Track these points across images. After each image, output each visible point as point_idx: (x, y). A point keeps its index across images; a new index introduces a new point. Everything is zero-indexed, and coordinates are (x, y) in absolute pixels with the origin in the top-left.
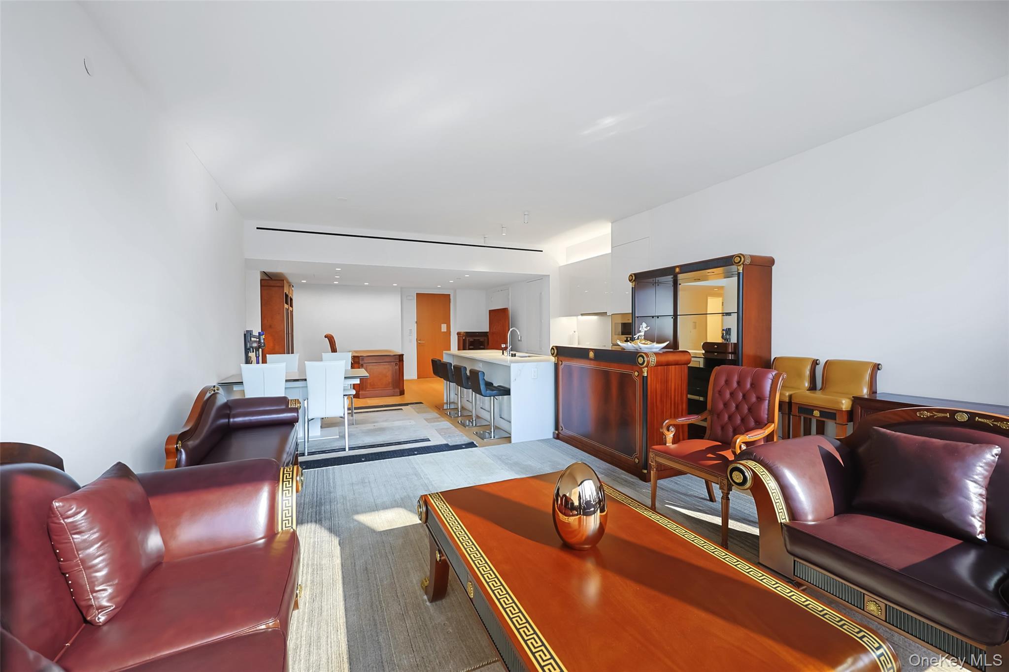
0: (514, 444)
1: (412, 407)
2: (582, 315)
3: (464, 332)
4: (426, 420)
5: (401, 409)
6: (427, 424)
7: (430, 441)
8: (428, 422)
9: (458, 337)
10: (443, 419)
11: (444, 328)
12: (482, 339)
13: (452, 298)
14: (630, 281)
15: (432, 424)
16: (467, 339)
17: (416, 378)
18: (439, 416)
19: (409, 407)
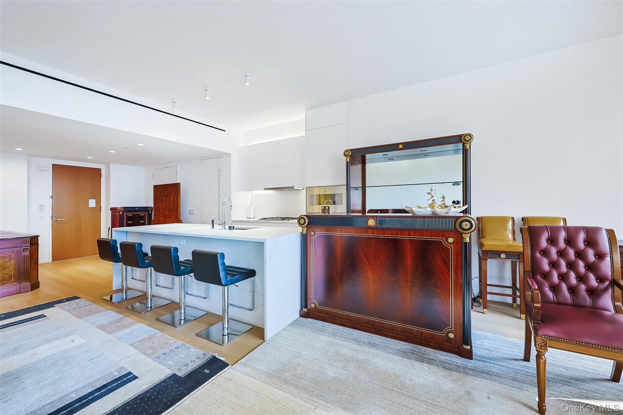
0: (269, 340)
1: (61, 308)
2: (265, 189)
3: (122, 208)
4: (102, 327)
5: (43, 316)
6: (108, 336)
7: (135, 378)
8: (110, 333)
9: (112, 212)
10: (130, 320)
11: (92, 203)
12: (142, 214)
13: (103, 172)
14: (345, 155)
15: (117, 334)
16: (125, 214)
17: (51, 261)
18: (121, 316)
19: (56, 309)
